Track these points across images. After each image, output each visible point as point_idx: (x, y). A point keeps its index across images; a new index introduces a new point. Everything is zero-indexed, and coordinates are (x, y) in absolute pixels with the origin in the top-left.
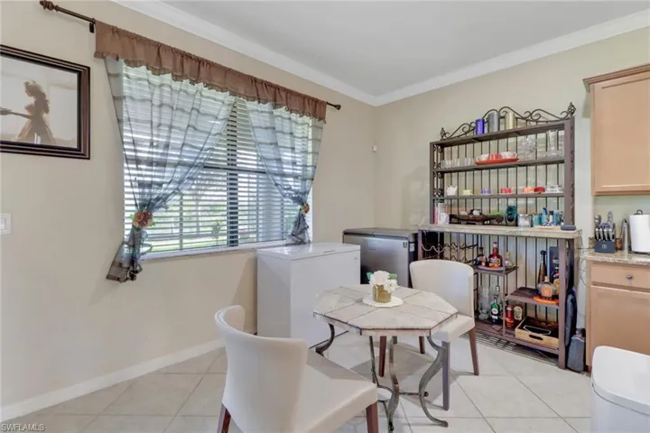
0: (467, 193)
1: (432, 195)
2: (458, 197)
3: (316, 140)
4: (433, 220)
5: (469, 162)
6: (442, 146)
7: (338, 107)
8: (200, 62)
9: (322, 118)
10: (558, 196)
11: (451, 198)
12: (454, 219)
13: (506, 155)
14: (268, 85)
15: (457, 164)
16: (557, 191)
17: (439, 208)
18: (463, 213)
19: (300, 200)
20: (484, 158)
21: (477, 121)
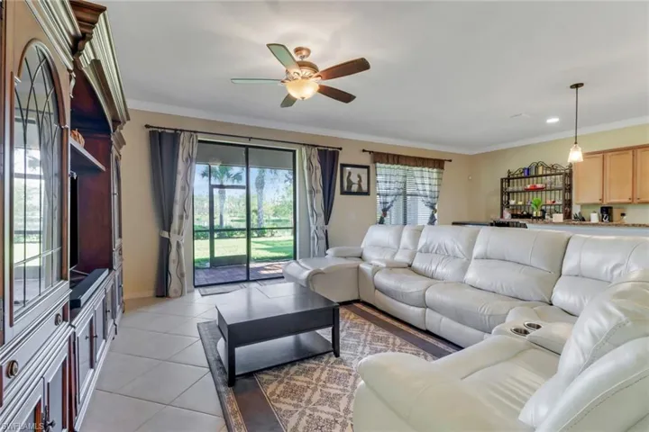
0: (520, 203)
1: (502, 204)
2: (516, 206)
3: (439, 179)
4: (502, 217)
5: (520, 188)
6: (509, 179)
7: (450, 161)
8: (399, 156)
9: (443, 168)
10: (560, 205)
11: (513, 206)
12: (514, 216)
13: (539, 186)
14: (420, 158)
15: (515, 188)
16: (560, 203)
17: (505, 211)
18: (519, 213)
19: (432, 207)
20: (529, 187)
21: (524, 169)
